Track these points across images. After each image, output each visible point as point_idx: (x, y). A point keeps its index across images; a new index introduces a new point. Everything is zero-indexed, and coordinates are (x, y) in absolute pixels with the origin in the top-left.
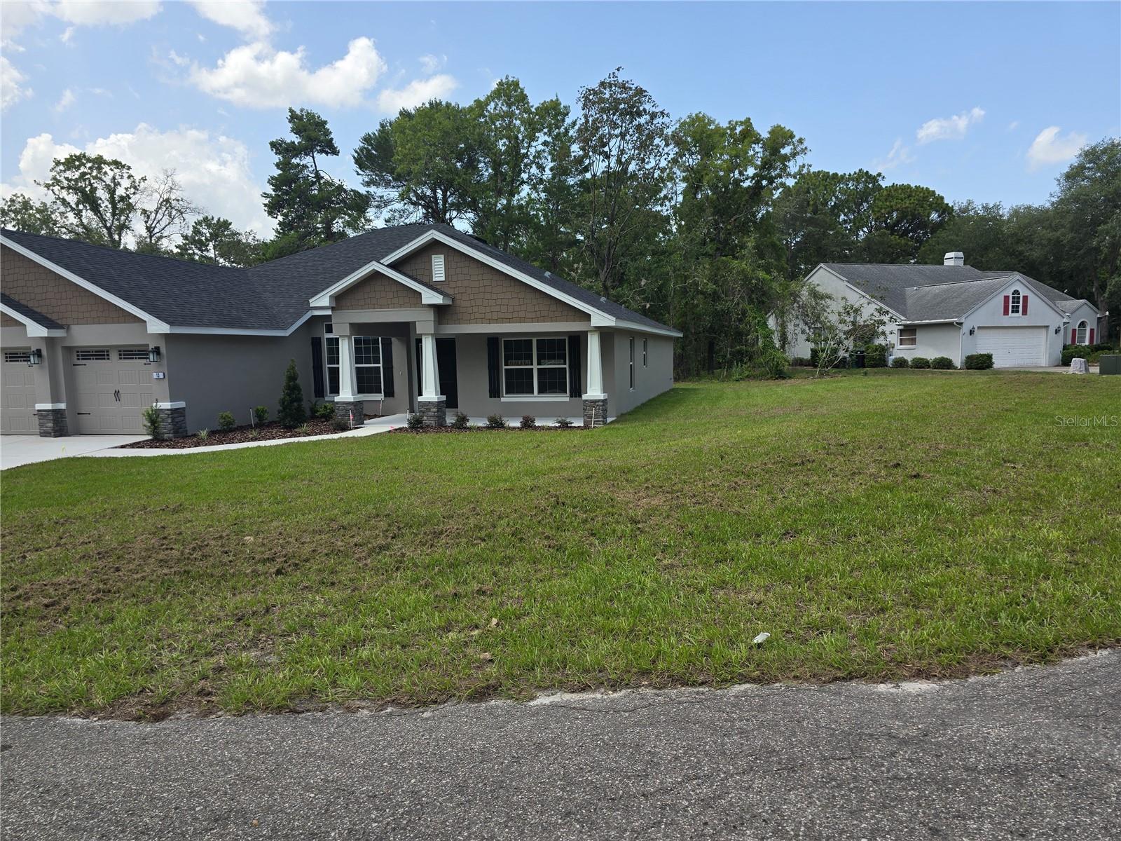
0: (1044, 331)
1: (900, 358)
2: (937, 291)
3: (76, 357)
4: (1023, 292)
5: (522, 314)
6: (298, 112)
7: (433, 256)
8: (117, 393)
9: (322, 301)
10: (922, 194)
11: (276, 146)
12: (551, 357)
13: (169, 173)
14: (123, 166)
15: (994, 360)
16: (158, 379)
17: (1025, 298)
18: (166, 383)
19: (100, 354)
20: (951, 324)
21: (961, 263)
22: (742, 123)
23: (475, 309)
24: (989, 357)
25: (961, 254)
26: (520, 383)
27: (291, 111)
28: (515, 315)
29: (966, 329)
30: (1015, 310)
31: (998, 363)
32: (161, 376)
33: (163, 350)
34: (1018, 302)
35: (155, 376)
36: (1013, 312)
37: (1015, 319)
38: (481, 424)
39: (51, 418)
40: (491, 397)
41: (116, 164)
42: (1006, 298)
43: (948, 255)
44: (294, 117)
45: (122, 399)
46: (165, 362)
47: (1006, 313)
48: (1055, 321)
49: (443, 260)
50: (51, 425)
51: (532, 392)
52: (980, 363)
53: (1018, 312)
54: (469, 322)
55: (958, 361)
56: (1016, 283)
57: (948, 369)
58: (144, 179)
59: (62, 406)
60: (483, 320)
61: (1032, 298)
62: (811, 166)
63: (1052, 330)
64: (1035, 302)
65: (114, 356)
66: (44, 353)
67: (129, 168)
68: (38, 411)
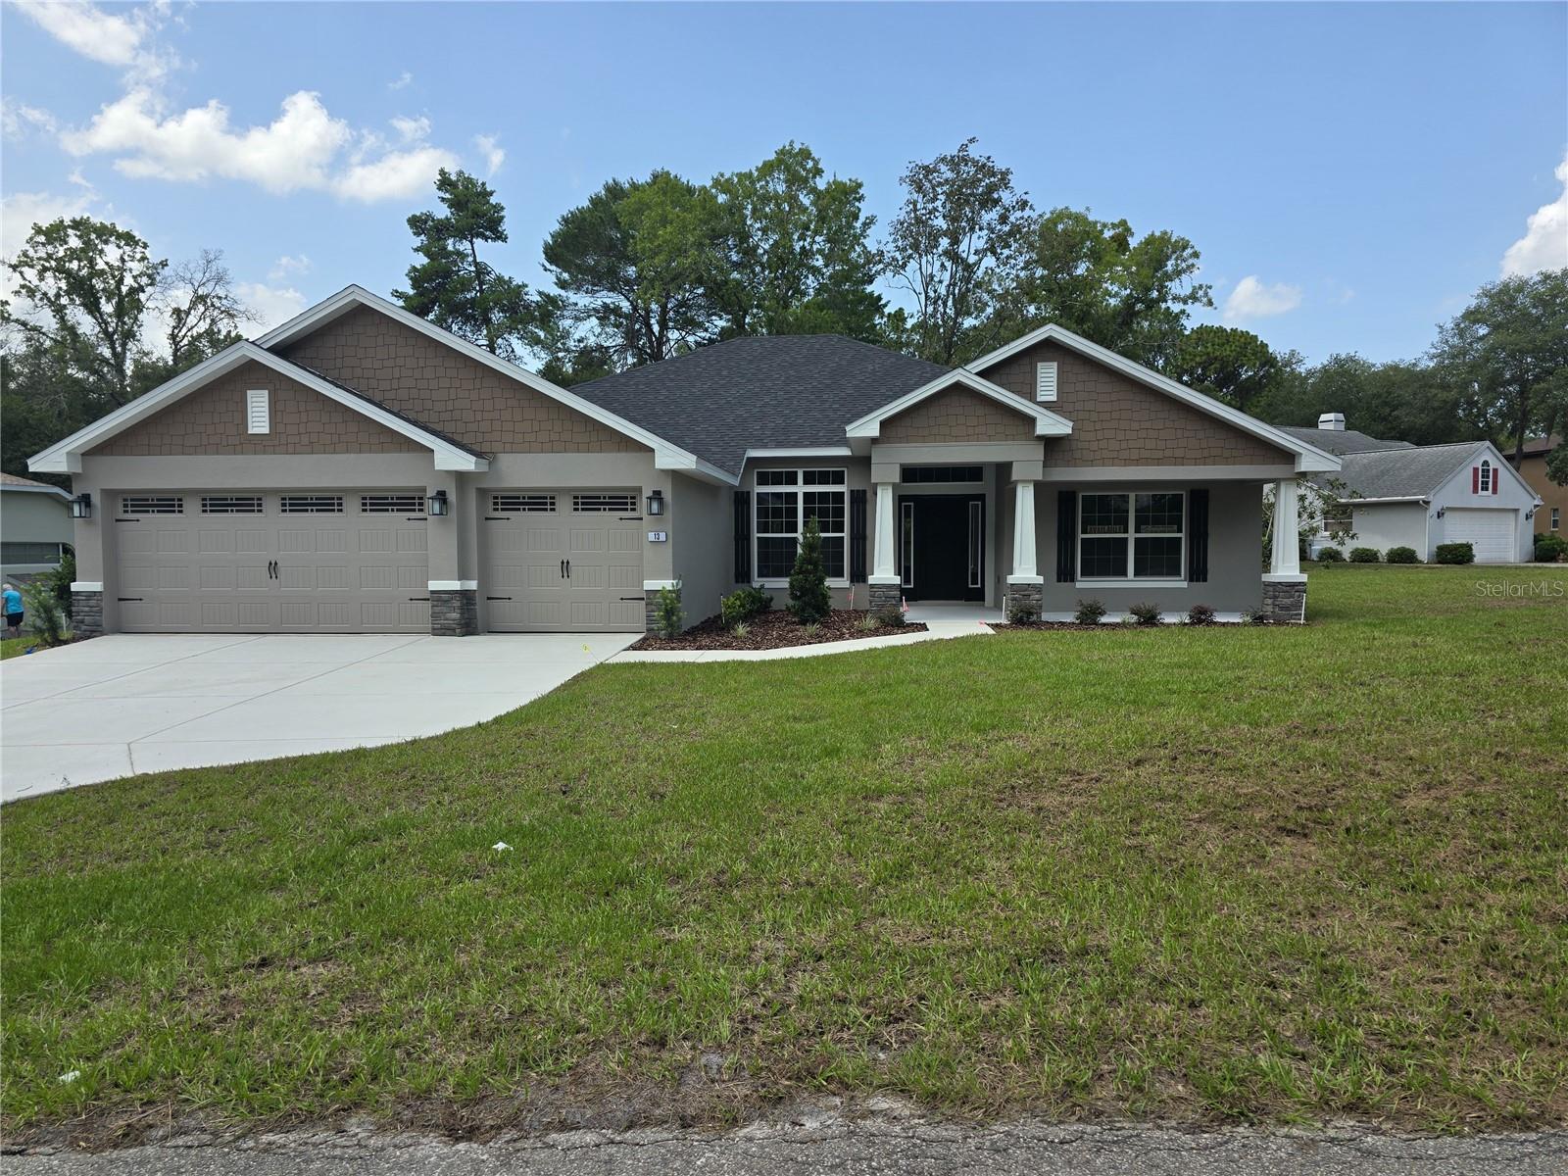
0: (1512, 516)
1: (1326, 549)
2: (1366, 461)
3: (491, 507)
4: (1493, 464)
5: (1179, 453)
6: (453, 178)
7: (1039, 364)
8: (565, 566)
9: (867, 427)
10: (1242, 340)
11: (417, 223)
12: (1158, 522)
13: (212, 257)
14: (137, 243)
15: (1474, 552)
16: (657, 543)
17: (1495, 471)
18: (668, 550)
19: (540, 501)
20: (1416, 503)
21: (1342, 427)
22: (1114, 226)
23: (1103, 444)
24: (1469, 547)
25: (1341, 416)
26: (1106, 560)
27: (442, 172)
28: (1168, 453)
29: (1433, 509)
30: (1485, 488)
31: (1479, 556)
32: (662, 537)
33: (667, 496)
34: (1488, 477)
35: (651, 536)
36: (1482, 489)
37: (1485, 498)
38: (1069, 620)
39: (457, 604)
40: (1059, 580)
41: (129, 239)
42: (1476, 470)
43: (1323, 417)
44: (445, 183)
45: (573, 575)
46: (669, 515)
47: (1475, 490)
48: (1527, 502)
49: (1056, 368)
50: (455, 615)
51: (1124, 573)
52: (1456, 556)
53: (1487, 489)
54: (1092, 463)
55: (1423, 553)
56: (1483, 453)
57: (1412, 563)
58: (164, 264)
59: (473, 585)
60: (1114, 461)
61: (1502, 472)
62: (1210, 287)
63: (1522, 515)
64: (1506, 476)
65: (564, 505)
66: (452, 497)
67: (145, 246)
68: (433, 592)
